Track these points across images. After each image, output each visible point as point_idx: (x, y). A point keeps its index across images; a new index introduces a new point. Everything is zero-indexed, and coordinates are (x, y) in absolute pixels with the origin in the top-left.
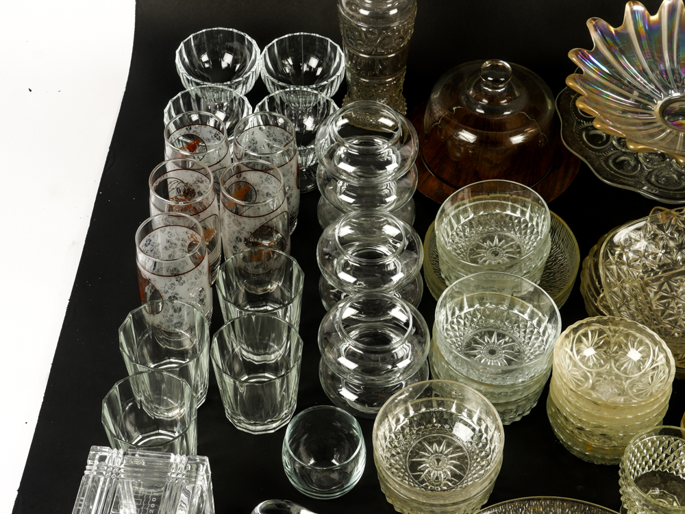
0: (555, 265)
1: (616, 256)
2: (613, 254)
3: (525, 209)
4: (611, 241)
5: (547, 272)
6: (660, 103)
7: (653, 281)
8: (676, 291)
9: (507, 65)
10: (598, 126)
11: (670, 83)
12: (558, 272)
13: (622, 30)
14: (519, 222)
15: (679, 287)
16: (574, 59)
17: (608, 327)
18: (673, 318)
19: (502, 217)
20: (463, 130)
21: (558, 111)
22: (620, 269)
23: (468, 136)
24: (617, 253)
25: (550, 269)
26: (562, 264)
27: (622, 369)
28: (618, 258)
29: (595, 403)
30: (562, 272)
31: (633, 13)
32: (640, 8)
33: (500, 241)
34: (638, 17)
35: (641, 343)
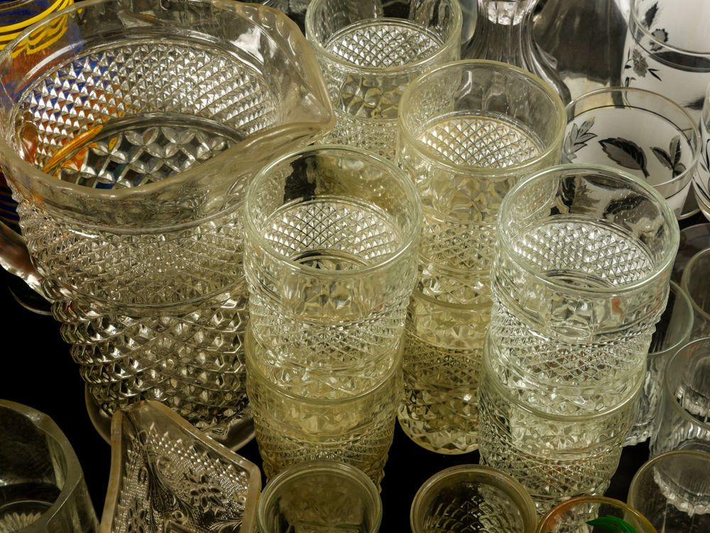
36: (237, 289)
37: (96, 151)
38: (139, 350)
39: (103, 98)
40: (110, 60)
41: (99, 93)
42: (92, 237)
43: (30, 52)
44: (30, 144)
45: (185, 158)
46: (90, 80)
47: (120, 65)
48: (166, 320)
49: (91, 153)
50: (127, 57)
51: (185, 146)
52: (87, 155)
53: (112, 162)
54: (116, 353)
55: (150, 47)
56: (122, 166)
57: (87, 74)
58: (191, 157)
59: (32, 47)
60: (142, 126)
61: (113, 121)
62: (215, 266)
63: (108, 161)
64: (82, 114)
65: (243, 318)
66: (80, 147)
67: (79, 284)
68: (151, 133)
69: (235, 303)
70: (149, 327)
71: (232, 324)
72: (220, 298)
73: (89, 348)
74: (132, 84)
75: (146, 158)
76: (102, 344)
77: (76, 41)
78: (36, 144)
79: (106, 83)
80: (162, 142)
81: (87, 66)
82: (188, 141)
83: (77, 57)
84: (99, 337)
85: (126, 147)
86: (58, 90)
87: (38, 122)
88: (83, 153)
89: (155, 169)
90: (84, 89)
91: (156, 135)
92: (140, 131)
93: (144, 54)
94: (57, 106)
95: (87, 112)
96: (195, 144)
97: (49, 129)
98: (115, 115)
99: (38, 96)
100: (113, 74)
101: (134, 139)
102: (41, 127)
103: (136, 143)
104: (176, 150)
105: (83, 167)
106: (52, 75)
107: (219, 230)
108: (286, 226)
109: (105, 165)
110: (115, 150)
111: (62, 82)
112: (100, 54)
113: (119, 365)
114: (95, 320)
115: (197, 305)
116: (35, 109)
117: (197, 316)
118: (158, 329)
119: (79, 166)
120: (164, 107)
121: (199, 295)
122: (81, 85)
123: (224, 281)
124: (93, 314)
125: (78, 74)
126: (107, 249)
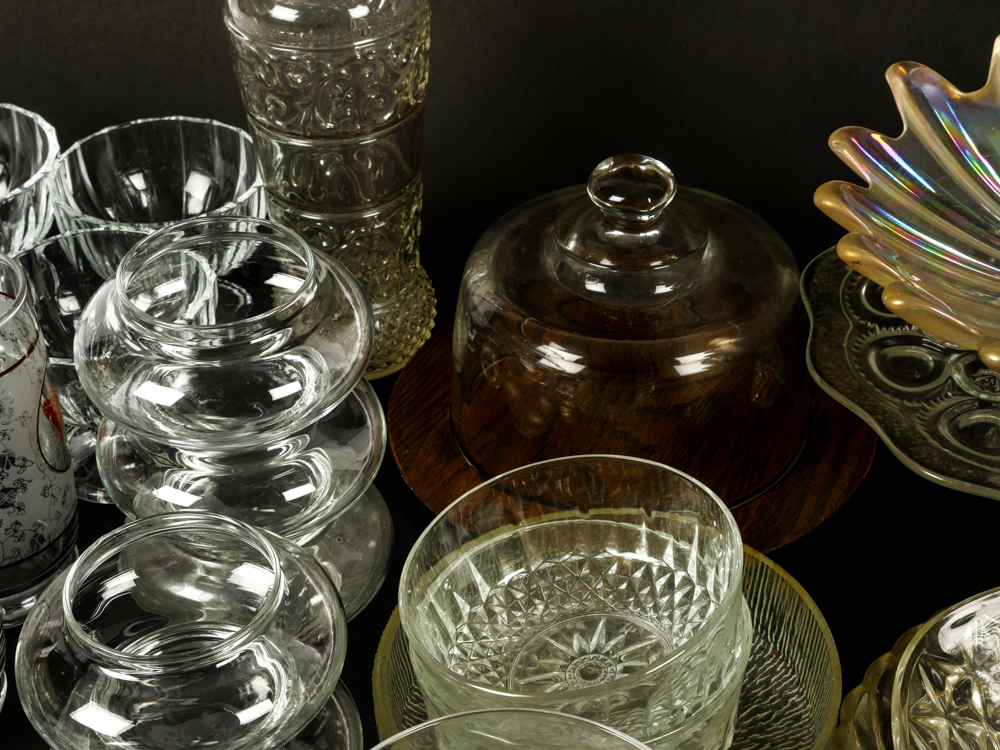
0: (777, 719)
1: (949, 689)
2: (939, 687)
3: (683, 545)
4: (931, 642)
5: (755, 740)
9: (663, 168)
12: (786, 739)
13: (982, 98)
14: (670, 585)
19: (622, 568)
21: (804, 299)
22: (962, 733)
24: (952, 679)
25: (762, 730)
26: (798, 718)
28: (955, 695)
30: (797, 740)
33: (609, 636)
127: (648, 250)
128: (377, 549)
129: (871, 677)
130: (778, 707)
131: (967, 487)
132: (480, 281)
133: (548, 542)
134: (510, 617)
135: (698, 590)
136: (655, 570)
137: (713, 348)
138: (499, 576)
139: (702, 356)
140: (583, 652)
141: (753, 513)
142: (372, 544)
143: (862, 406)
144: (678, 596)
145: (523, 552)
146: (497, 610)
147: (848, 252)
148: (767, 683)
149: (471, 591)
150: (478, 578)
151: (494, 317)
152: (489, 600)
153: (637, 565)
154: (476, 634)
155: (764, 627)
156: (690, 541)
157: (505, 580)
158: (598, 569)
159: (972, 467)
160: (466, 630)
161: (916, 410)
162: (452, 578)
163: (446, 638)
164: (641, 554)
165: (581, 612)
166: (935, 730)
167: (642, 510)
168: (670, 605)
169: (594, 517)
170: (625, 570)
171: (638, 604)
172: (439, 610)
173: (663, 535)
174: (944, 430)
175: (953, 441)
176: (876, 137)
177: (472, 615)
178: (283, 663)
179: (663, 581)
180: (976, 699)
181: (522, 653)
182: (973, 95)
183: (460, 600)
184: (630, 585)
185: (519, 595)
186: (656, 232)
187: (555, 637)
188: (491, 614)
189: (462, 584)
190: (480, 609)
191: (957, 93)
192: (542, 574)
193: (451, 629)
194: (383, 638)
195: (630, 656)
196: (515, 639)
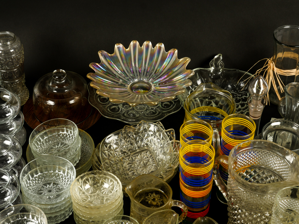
0: (87, 154)
1: (108, 147)
2: (106, 147)
3: (71, 130)
4: (104, 141)
6: (130, 84)
7: (126, 157)
8: (135, 160)
9: (64, 71)
10: (98, 93)
11: (135, 76)
12: (88, 157)
13: (114, 55)
14: (70, 136)
15: (136, 159)
16: (92, 68)
17: (97, 175)
18: (133, 172)
20: (49, 101)
21: (88, 90)
22: (110, 153)
23: (51, 103)
24: (108, 146)
25: (85, 156)
26: (90, 154)
27: (104, 193)
28: (109, 147)
29: (86, 207)
30: (90, 157)
31: (119, 48)
32: (121, 46)
33: (61, 145)
34: (121, 50)
35: (111, 181)
36: (270, 212)
37: (248, 171)
38: (244, 218)
39: (253, 160)
40: (258, 153)
41: (253, 159)
42: (243, 190)
43: (242, 147)
44: (235, 165)
45: (267, 178)
46: (252, 156)
47: (259, 154)
48: (252, 213)
49: (247, 171)
50: (261, 153)
51: (269, 176)
52: (246, 171)
53: (251, 174)
54: (239, 217)
55: (267, 153)
56: (253, 176)
57: (251, 154)
58: (269, 179)
59: (243, 146)
60: (260, 168)
61: (254, 165)
62: (267, 205)
63: (250, 173)
64: (248, 162)
65: (270, 219)
66: (245, 169)
67: (236, 199)
68: (262, 170)
69: (269, 215)
70: (248, 213)
71: (267, 219)
72: (266, 212)
73: (233, 213)
74: (261, 159)
75: (259, 175)
76: (236, 214)
77: (251, 147)
78: (236, 166)
79: (255, 157)
80: (263, 173)
81: (252, 153)
82: (269, 175)
83: (251, 150)
84: (236, 212)
85: (255, 172)
86: (244, 156)
87: (238, 161)
88: (245, 170)
89: (260, 178)
90: (250, 157)
91: (262, 171)
92: (259, 169)
93: (265, 154)
94: (243, 159)
95: (249, 162)
96: (271, 176)
97: (240, 163)
98: (255, 164)
99: (240, 156)
100: (257, 156)
101: (257, 170)
102: (238, 163)
103: (257, 171)
104: (266, 176)
105: (244, 173)
106: (244, 153)
107: (270, 198)
108: (285, 202)
109: (249, 174)
110: (252, 172)
111: (246, 154)
112: (256, 151)
113: (239, 219)
114: (237, 208)
115: (260, 212)
116: (238, 159)
117: (259, 215)
118: (250, 214)
119: (243, 173)
120: (266, 166)
121: (261, 210)
122: (249, 156)
123: (268, 209)
124: (237, 206)
125: (250, 154)
126: (245, 194)
127: (63, 85)
128: (24, 136)
129: (97, 146)
130: (87, 152)
131: (111, 118)
132: (36, 91)
133: (51, 132)
134: (46, 144)
135: (74, 137)
136: (67, 135)
137: (75, 99)
138: (44, 138)
139: (73, 100)
140: (57, 148)
141: (83, 123)
142: (23, 135)
143: (96, 107)
144: (71, 138)
145: (47, 134)
146: (44, 143)
147: (92, 85)
148: (86, 149)
149: (40, 141)
150: (41, 139)
151: (39, 97)
152: (43, 142)
153: (65, 134)
154: (41, 147)
155: (85, 141)
156: (72, 130)
157: (45, 138)
158: (59, 135)
159: (112, 115)
160: (40, 147)
161: (104, 107)
162: (37, 139)
163: (37, 148)
164: (65, 132)
165: (57, 142)
166: (106, 153)
167: (64, 126)
168: (70, 140)
169: (57, 128)
170: (63, 135)
171: (65, 140)
172: (35, 144)
173: (68, 129)
174: (108, 110)
175: (110, 111)
176: (97, 64)
177: (40, 144)
178: (13, 154)
179: (69, 136)
180: (112, 148)
181: (48, 149)
182: (112, 55)
183: (38, 142)
184: (64, 137)
185: (47, 140)
186: (64, 81)
187: (53, 146)
188: (43, 144)
189: (38, 140)
190: (41, 143)
191: (110, 55)
192: (51, 137)
193: (37, 147)
194: (27, 149)
195: (64, 148)
196: (47, 147)
